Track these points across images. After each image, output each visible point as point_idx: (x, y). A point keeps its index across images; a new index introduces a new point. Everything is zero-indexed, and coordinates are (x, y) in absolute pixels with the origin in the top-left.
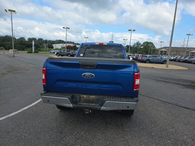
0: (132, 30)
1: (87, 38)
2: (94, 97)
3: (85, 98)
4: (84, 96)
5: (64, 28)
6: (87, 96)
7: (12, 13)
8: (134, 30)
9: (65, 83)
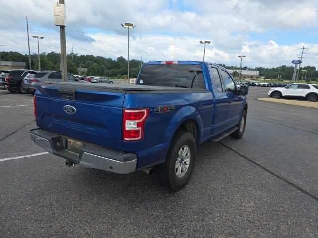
1: (244, 56)
2: (80, 143)
5: (201, 42)
6: (73, 141)
7: (130, 27)
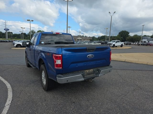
0: (31, 20)
2: (92, 70)
3: (87, 72)
4: (87, 71)
6: (88, 70)
8: (32, 21)
9: (76, 64)
